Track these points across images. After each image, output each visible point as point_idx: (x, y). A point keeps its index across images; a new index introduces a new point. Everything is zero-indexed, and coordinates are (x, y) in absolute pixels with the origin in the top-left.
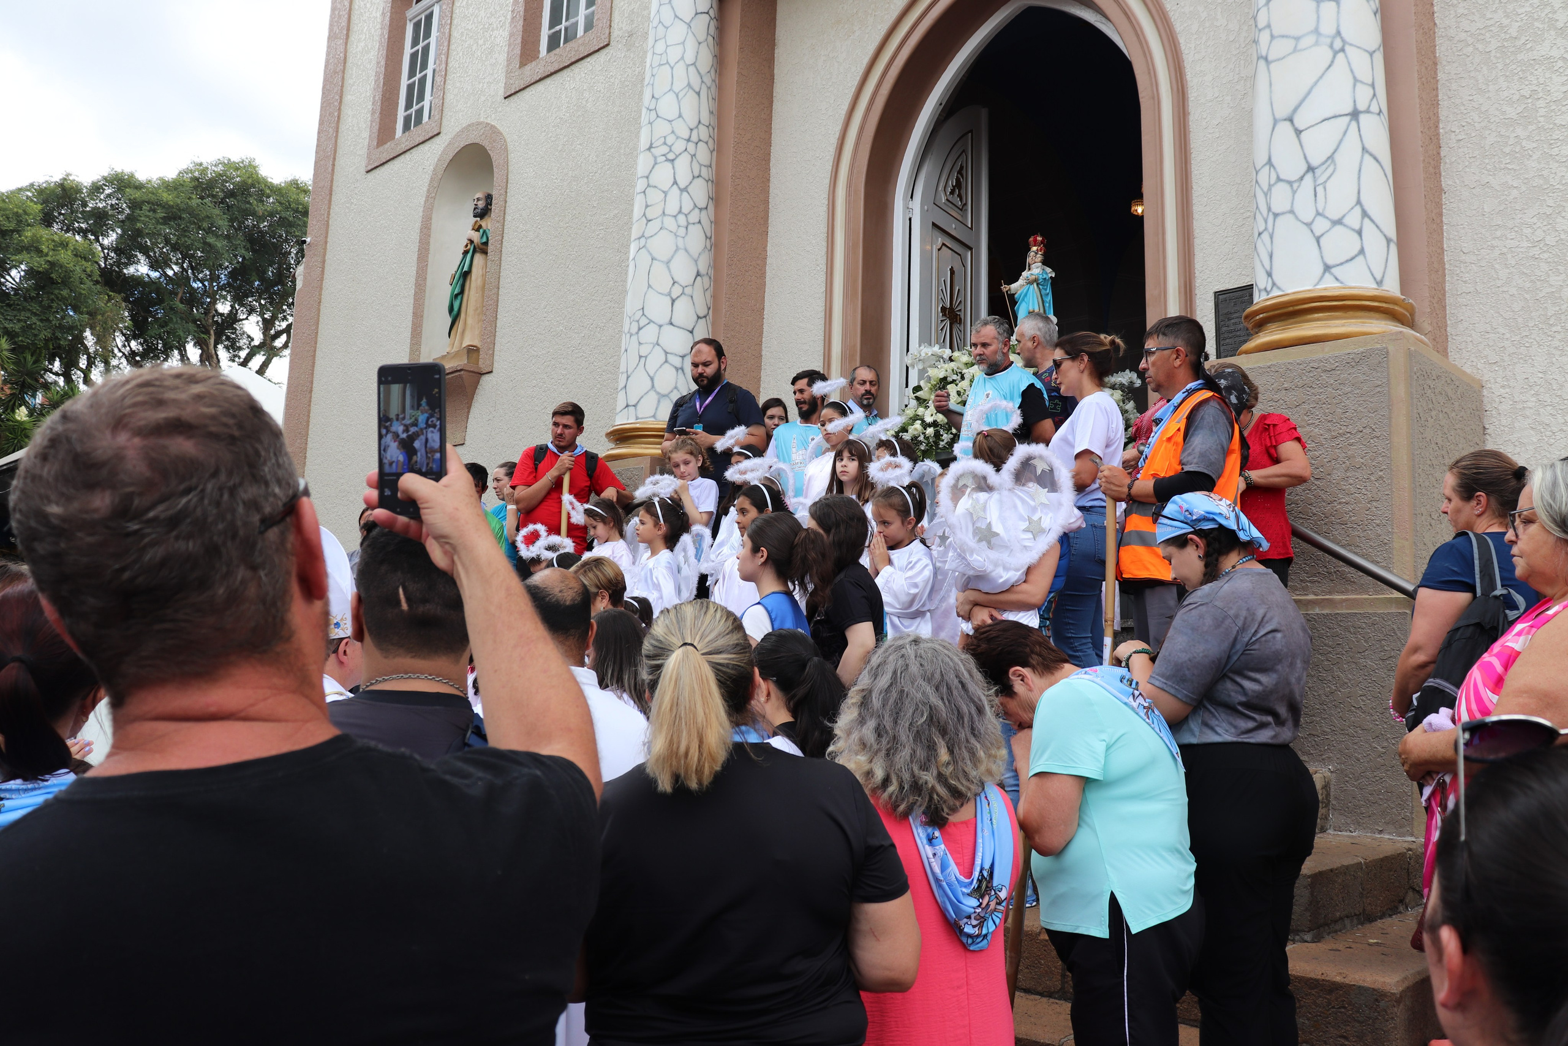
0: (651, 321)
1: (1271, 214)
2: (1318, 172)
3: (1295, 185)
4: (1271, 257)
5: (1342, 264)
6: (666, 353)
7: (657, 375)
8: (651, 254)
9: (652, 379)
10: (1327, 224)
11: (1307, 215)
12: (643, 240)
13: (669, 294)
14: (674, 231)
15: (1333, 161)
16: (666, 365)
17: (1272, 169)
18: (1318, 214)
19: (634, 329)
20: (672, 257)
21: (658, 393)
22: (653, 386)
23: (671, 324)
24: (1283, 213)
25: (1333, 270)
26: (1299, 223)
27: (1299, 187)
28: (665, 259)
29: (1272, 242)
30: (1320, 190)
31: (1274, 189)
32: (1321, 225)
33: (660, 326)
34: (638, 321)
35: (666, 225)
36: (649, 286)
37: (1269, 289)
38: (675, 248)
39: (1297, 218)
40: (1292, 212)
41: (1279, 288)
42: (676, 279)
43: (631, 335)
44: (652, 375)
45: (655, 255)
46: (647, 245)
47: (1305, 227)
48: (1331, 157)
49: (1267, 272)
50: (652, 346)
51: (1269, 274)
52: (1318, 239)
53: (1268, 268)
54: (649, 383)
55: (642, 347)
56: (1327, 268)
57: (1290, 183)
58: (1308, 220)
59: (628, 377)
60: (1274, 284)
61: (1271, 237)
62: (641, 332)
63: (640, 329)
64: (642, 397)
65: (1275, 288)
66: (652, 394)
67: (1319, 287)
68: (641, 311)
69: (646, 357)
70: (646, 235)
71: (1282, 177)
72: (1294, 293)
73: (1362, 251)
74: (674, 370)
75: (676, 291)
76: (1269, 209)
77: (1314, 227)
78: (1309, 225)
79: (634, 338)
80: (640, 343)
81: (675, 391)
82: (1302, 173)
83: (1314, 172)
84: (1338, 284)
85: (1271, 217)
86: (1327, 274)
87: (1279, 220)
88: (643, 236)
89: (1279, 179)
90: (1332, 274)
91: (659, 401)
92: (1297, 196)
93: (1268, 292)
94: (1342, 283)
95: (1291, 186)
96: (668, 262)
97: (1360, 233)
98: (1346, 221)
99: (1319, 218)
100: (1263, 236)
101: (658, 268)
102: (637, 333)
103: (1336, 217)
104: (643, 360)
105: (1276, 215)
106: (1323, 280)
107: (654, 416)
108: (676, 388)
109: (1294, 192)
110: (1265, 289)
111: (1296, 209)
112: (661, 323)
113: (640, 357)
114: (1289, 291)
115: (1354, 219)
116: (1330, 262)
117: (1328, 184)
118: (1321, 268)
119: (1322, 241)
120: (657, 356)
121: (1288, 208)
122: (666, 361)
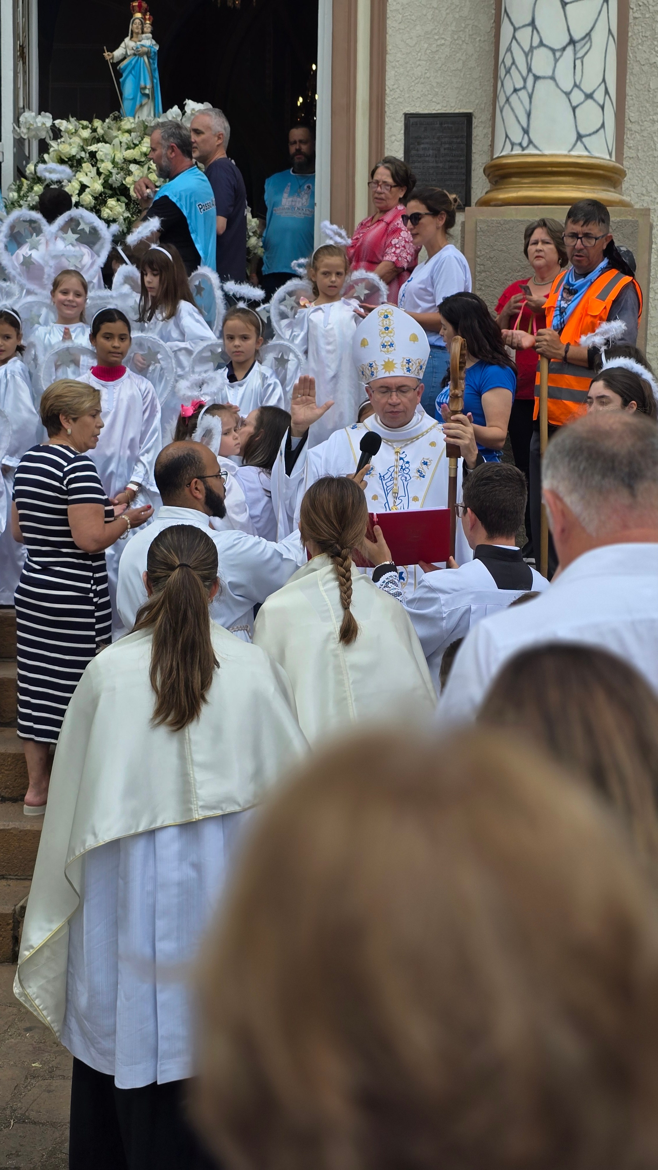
1: (531, 76)
2: (578, 46)
3: (558, 54)
4: (529, 115)
5: (590, 135)
10: (582, 97)
11: (567, 86)
15: (590, 39)
17: (535, 32)
18: (575, 85)
24: (544, 78)
25: (584, 139)
26: (559, 91)
27: (561, 56)
29: (531, 102)
30: (578, 62)
31: (535, 52)
32: (577, 97)
37: (525, 144)
39: (557, 85)
40: (553, 78)
41: (536, 147)
47: (564, 96)
48: (588, 35)
49: (523, 128)
51: (526, 132)
52: (574, 109)
53: (525, 125)
56: (580, 137)
57: (553, 51)
58: (568, 89)
60: (530, 142)
61: (530, 97)
65: (531, 146)
67: (573, 153)
71: (545, 42)
72: (552, 156)
73: (603, 126)
76: (530, 70)
77: (573, 96)
78: (568, 94)
82: (564, 44)
83: (574, 46)
84: (586, 153)
85: (530, 80)
86: (579, 143)
87: (539, 83)
89: (541, 44)
90: (582, 143)
92: (558, 64)
93: (523, 149)
94: (589, 152)
95: (554, 54)
97: (603, 107)
98: (595, 96)
99: (576, 90)
100: (520, 93)
103: (589, 91)
105: (536, 78)
106: (576, 147)
109: (556, 60)
110: (520, 144)
111: (557, 77)
114: (546, 152)
115: (599, 95)
116: (582, 132)
117: (585, 59)
118: (574, 137)
119: (578, 111)
121: (549, 73)
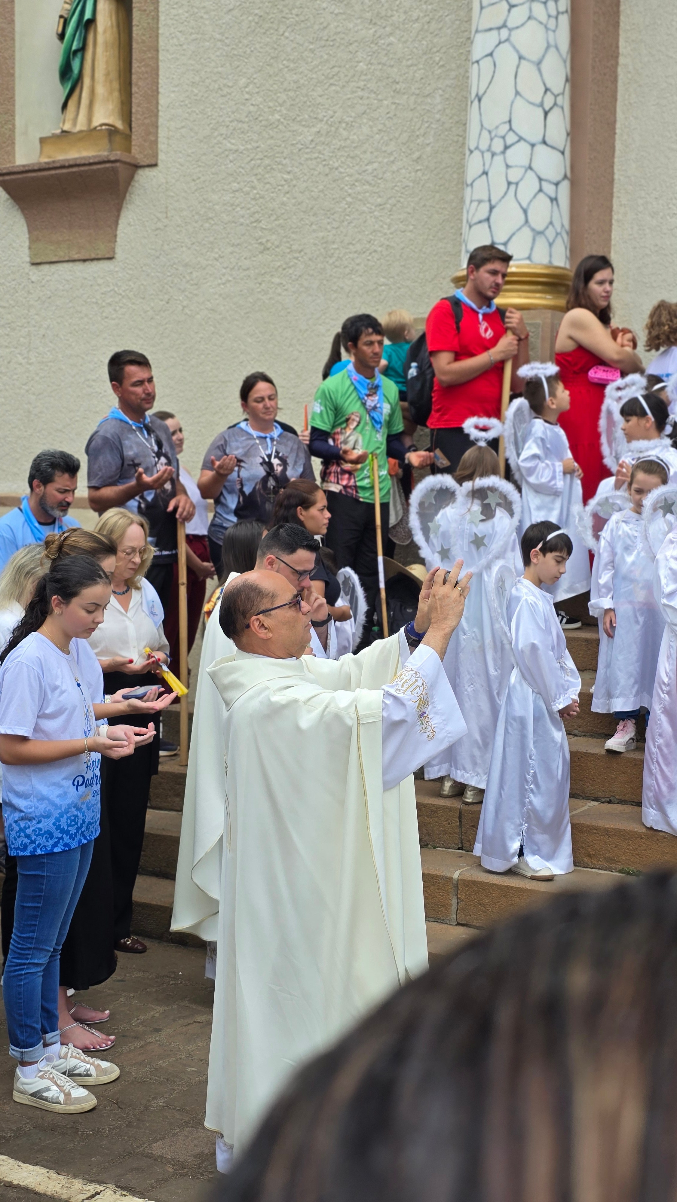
0: (521, 139)
6: (540, 180)
7: (531, 207)
8: (517, 51)
9: (525, 212)
12: (504, 33)
13: (541, 105)
14: (544, 21)
16: (541, 195)
19: (498, 145)
20: (544, 56)
21: (533, 230)
22: (527, 221)
23: (544, 142)
28: (535, 58)
33: (533, 145)
34: (503, 138)
35: (535, 13)
36: (517, 93)
38: (545, 45)
42: (548, 86)
43: (493, 155)
44: (525, 206)
45: (524, 53)
46: (513, 39)
50: (523, 170)
54: (522, 217)
55: (510, 171)
59: (492, 208)
62: (509, 152)
63: (506, 147)
64: (513, 234)
66: (526, 230)
68: (507, 126)
69: (517, 184)
70: (510, 24)
74: (548, 201)
75: (549, 102)
79: (499, 159)
80: (508, 166)
81: (551, 227)
88: (504, 26)
91: (534, 240)
96: (539, 63)
101: (527, 70)
102: (503, 152)
104: (513, 187)
107: (529, 258)
108: (551, 223)
112: (533, 141)
113: (509, 183)
120: (529, 185)
122: (541, 190)
